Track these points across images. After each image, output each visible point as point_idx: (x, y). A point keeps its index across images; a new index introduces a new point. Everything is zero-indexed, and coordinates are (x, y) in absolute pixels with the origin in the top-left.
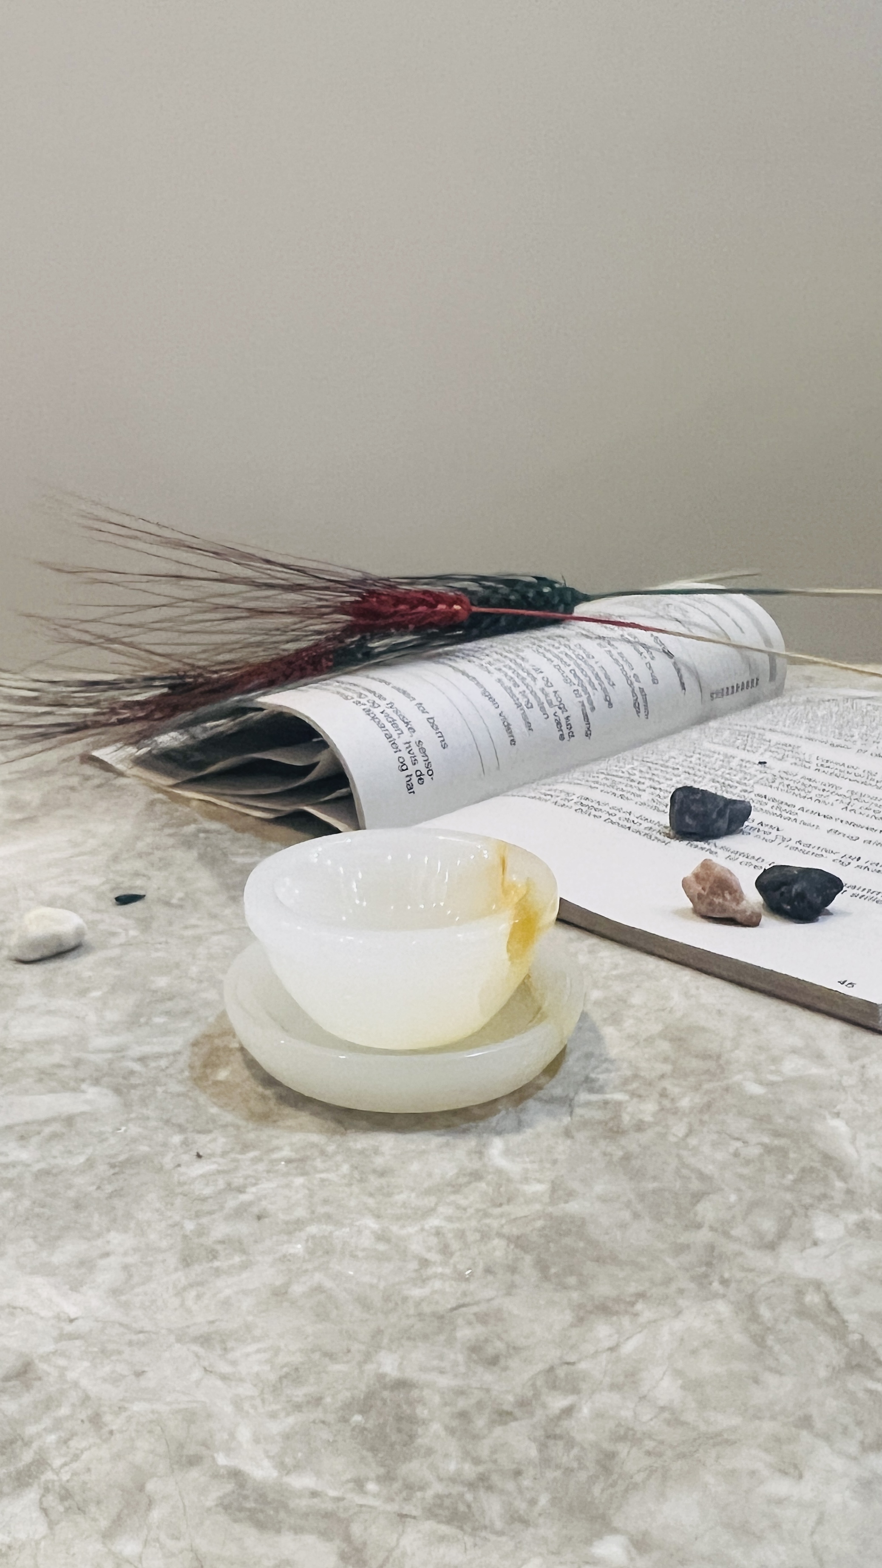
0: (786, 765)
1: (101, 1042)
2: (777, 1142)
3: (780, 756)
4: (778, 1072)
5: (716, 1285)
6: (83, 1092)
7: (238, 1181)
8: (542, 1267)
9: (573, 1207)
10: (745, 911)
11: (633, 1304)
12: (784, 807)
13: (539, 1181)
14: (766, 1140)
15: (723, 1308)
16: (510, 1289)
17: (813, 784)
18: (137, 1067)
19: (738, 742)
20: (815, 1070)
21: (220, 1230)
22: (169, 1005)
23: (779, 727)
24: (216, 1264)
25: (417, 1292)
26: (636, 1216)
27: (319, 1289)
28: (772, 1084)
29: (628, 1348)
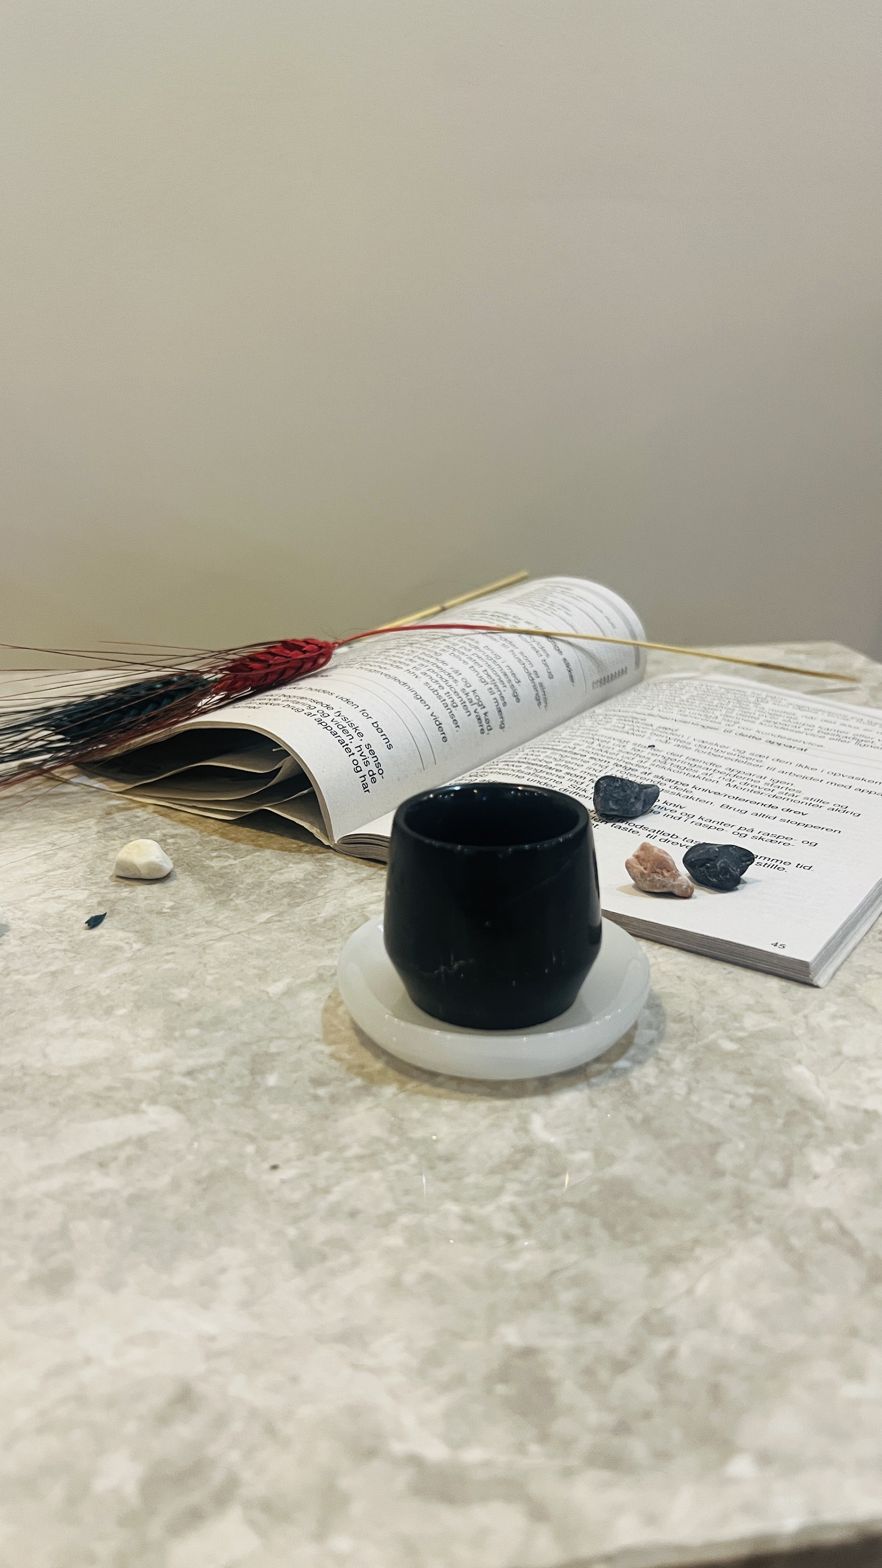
0: (670, 748)
1: (142, 1060)
2: (762, 1091)
3: (664, 739)
4: (742, 1029)
5: (751, 1225)
6: (144, 1112)
7: (321, 1183)
8: (609, 1227)
9: (618, 1170)
10: (681, 886)
11: (692, 1249)
12: (681, 786)
13: (583, 1149)
14: (752, 1090)
15: (762, 1243)
16: (590, 1251)
17: (698, 764)
18: (188, 1082)
19: (627, 728)
20: (771, 1024)
21: (321, 1232)
22: (198, 1016)
23: (655, 712)
24: (329, 1264)
25: (513, 1266)
26: (671, 1171)
27: (427, 1277)
28: (740, 1040)
29: (702, 1288)
